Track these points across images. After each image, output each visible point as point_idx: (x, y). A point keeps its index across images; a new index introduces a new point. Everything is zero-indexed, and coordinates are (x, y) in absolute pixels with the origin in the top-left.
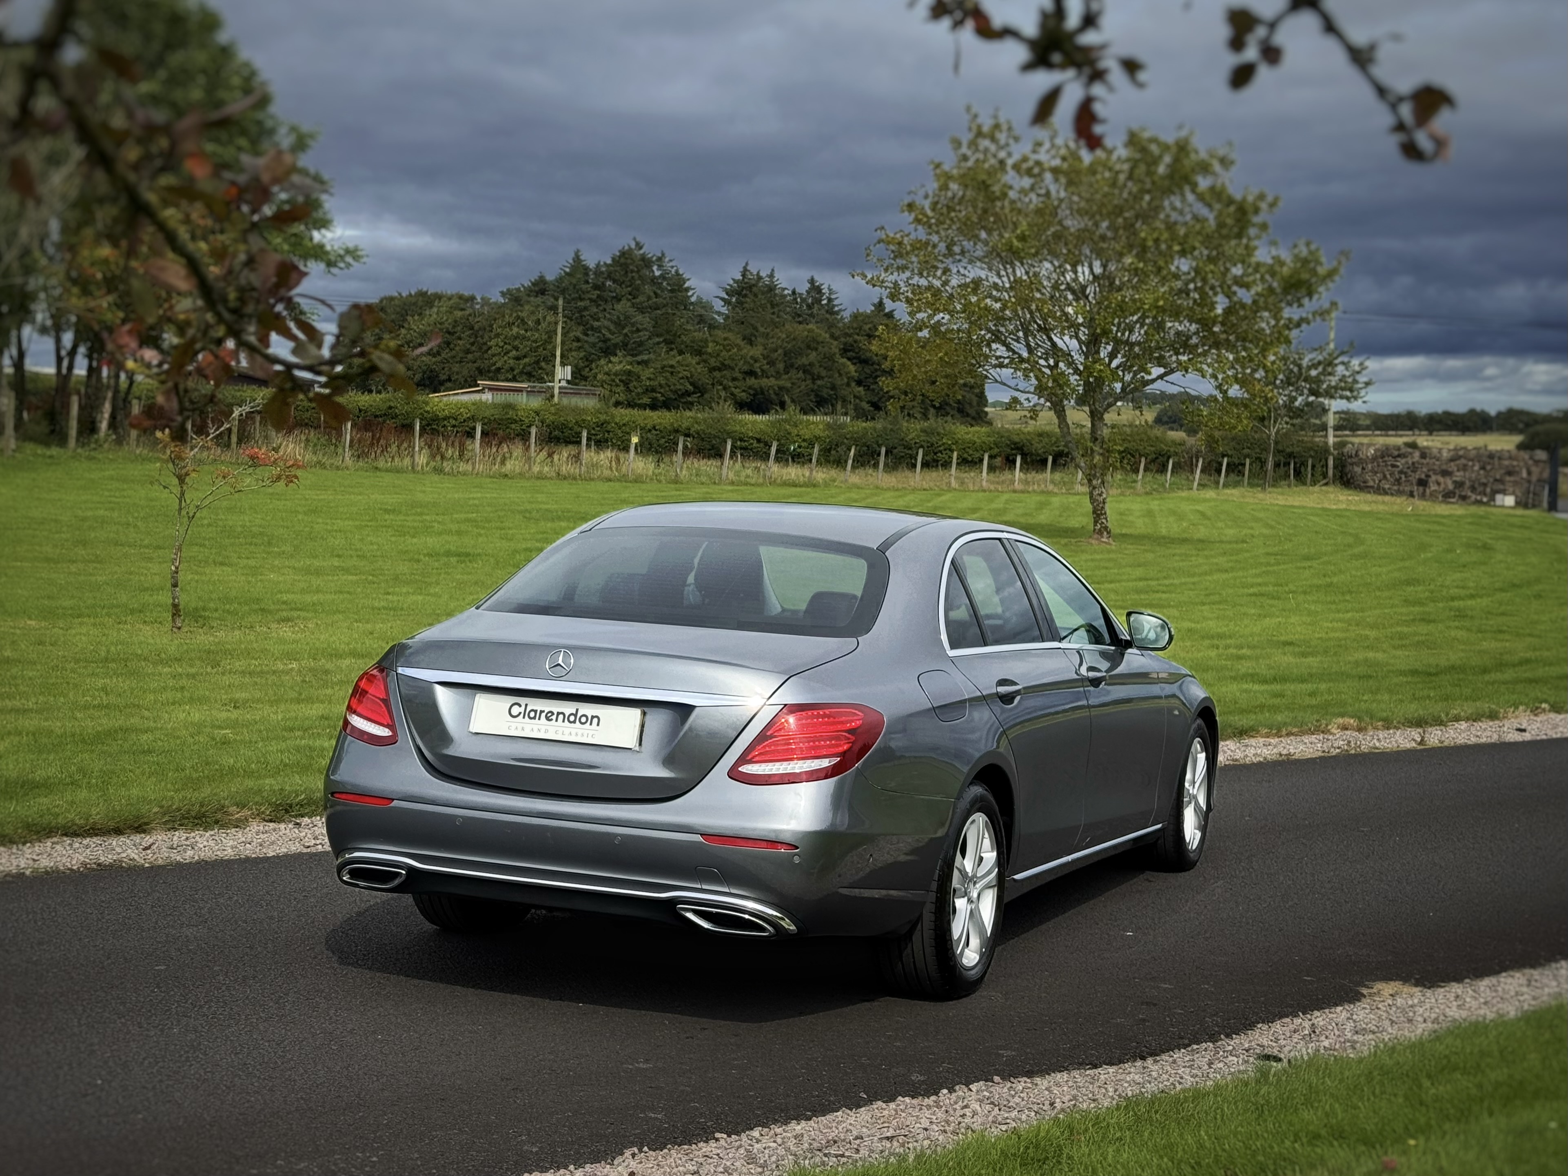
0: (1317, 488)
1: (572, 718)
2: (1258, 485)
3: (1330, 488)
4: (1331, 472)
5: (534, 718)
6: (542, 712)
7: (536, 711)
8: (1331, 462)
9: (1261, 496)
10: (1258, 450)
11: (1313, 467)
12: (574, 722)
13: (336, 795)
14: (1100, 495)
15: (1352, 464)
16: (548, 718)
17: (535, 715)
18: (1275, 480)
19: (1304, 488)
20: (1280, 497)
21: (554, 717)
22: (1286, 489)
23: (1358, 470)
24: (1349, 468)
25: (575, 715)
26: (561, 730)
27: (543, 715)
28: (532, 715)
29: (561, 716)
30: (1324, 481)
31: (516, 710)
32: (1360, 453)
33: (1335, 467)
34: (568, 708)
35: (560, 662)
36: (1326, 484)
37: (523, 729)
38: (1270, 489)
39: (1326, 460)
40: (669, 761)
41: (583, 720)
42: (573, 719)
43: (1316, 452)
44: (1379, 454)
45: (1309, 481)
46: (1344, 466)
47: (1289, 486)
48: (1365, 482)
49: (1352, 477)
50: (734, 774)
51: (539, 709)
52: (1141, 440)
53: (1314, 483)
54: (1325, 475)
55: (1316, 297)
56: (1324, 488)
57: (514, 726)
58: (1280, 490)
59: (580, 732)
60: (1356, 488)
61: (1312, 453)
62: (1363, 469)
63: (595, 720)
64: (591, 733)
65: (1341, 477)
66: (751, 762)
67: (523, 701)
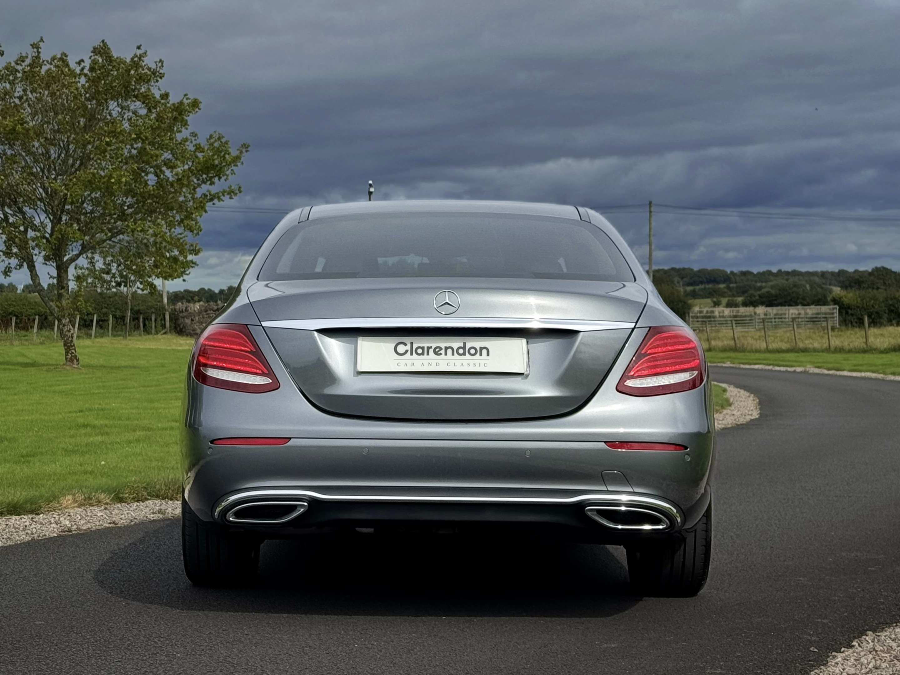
0: (159, 336)
1: (461, 351)
2: (119, 336)
3: (169, 336)
4: (168, 324)
5: (423, 354)
6: (429, 348)
7: (423, 348)
8: (167, 317)
9: (124, 342)
10: (113, 309)
11: (156, 320)
12: (464, 354)
13: (215, 442)
14: (69, 331)
15: (183, 317)
16: (436, 353)
17: (424, 351)
18: (130, 331)
19: (151, 336)
20: (139, 343)
21: (443, 352)
22: (139, 338)
23: (188, 321)
24: (181, 320)
25: (464, 348)
26: (452, 362)
27: (431, 351)
28: (420, 351)
29: (449, 351)
30: (164, 331)
31: (401, 348)
32: (189, 309)
33: (171, 320)
34: (456, 343)
35: (447, 301)
36: (165, 333)
37: (413, 364)
38: (129, 338)
39: (164, 315)
40: (562, 382)
41: (473, 351)
42: (463, 351)
43: (156, 309)
44: (203, 309)
45: (153, 331)
46: (177, 319)
47: (140, 335)
48: (194, 330)
49: (184, 327)
50: (621, 389)
51: (426, 345)
52: (24, 305)
53: (157, 333)
54: (164, 326)
55: (223, 179)
56: (164, 336)
57: (403, 362)
58: (134, 338)
59: (472, 362)
60: (187, 335)
61: (153, 310)
62: (192, 320)
63: (484, 352)
64: (482, 363)
65: (175, 328)
66: (632, 377)
67: (407, 340)
